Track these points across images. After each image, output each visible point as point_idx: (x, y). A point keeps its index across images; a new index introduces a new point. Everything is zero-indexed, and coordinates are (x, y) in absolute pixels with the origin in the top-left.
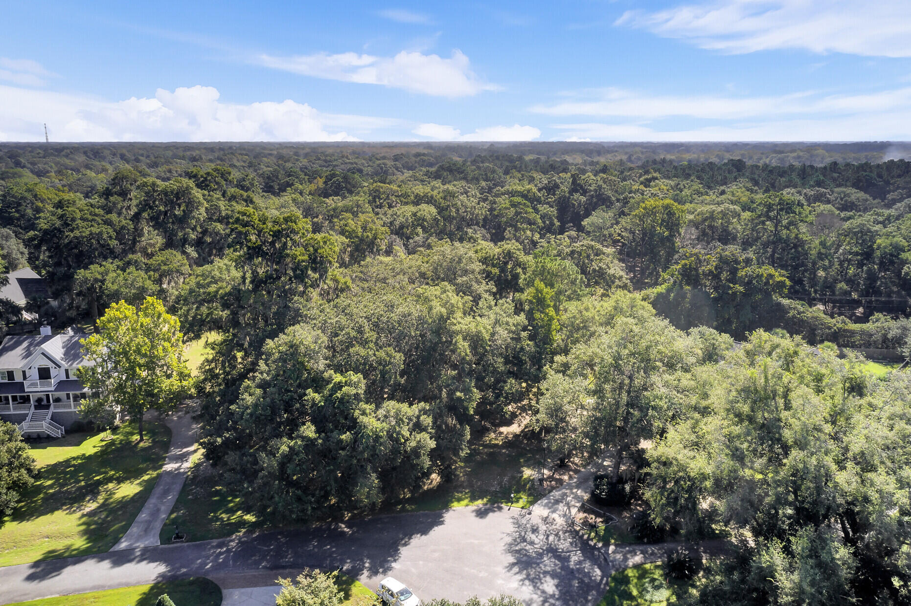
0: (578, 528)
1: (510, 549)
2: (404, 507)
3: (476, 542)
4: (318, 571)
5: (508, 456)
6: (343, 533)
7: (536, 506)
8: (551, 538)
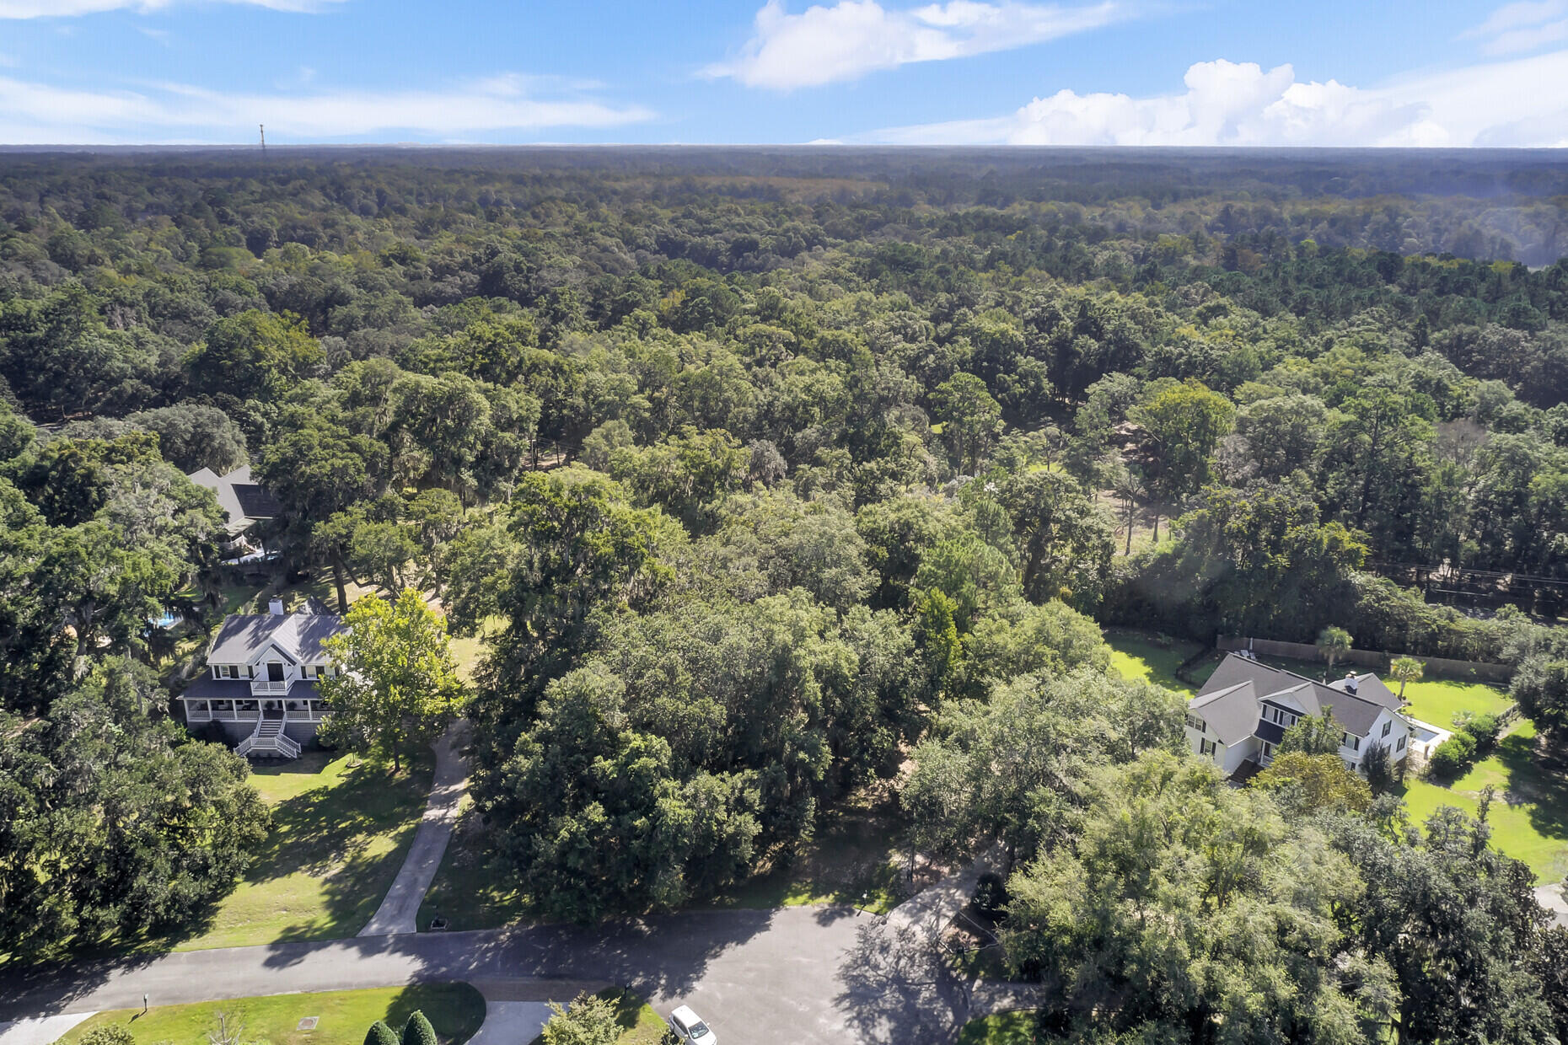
0: (942, 950)
1: (846, 975)
2: (722, 899)
3: (804, 960)
4: (594, 997)
5: (876, 829)
6: (641, 931)
7: (896, 911)
8: (903, 962)
